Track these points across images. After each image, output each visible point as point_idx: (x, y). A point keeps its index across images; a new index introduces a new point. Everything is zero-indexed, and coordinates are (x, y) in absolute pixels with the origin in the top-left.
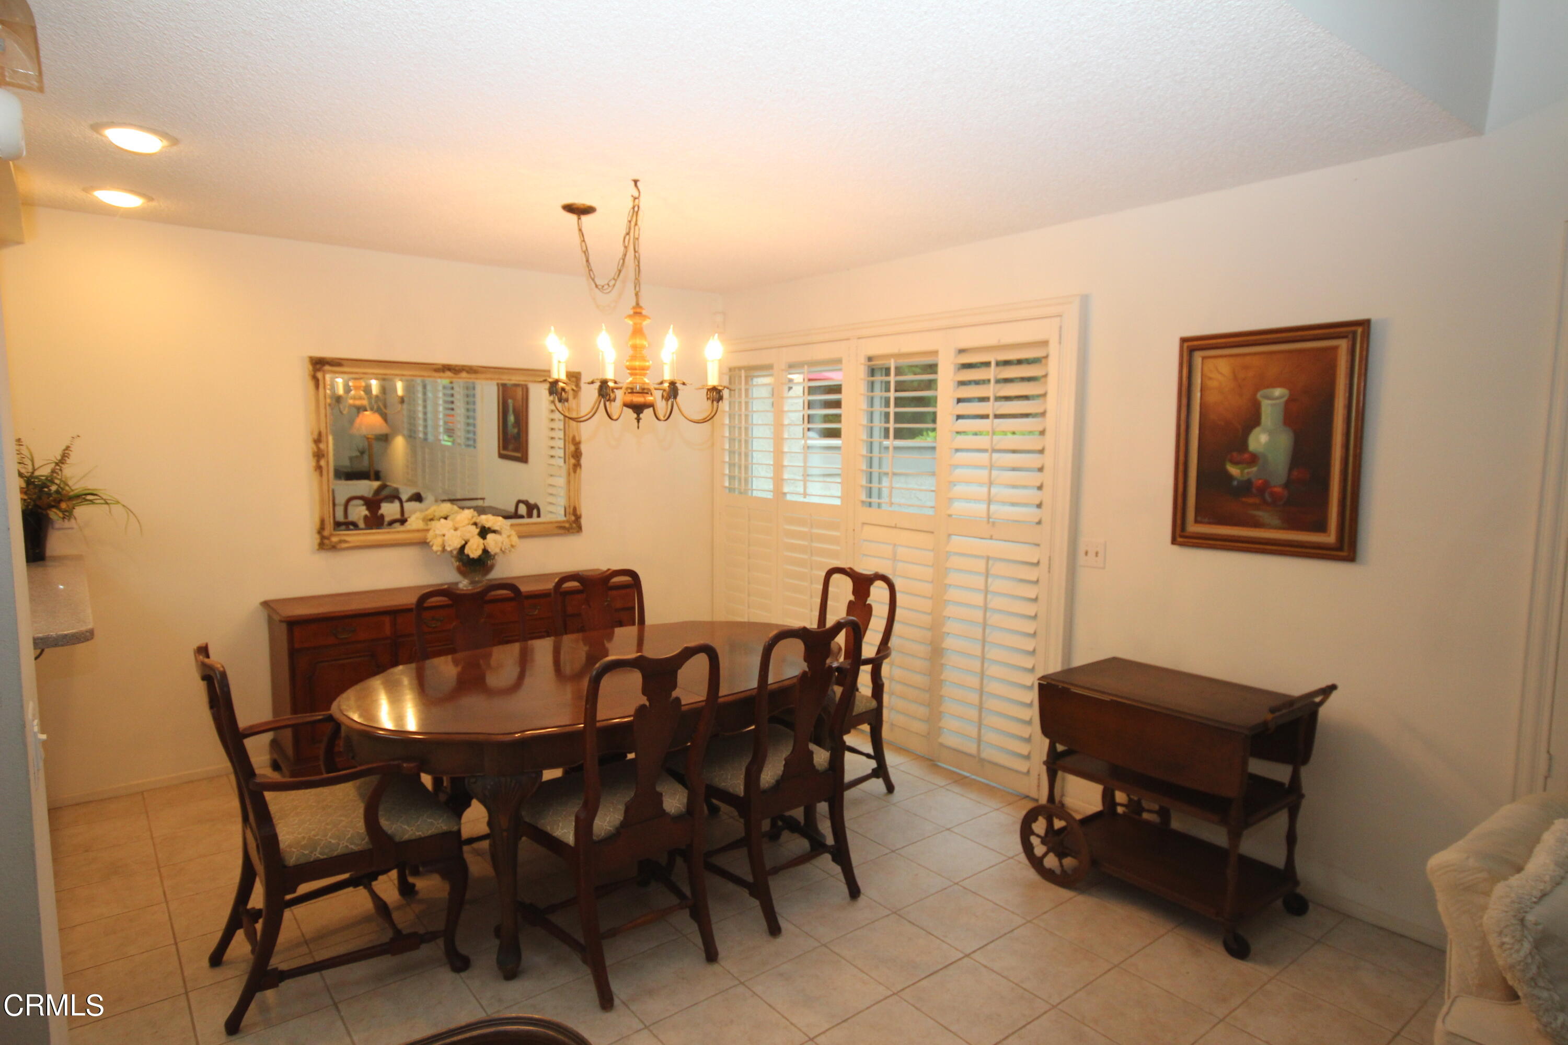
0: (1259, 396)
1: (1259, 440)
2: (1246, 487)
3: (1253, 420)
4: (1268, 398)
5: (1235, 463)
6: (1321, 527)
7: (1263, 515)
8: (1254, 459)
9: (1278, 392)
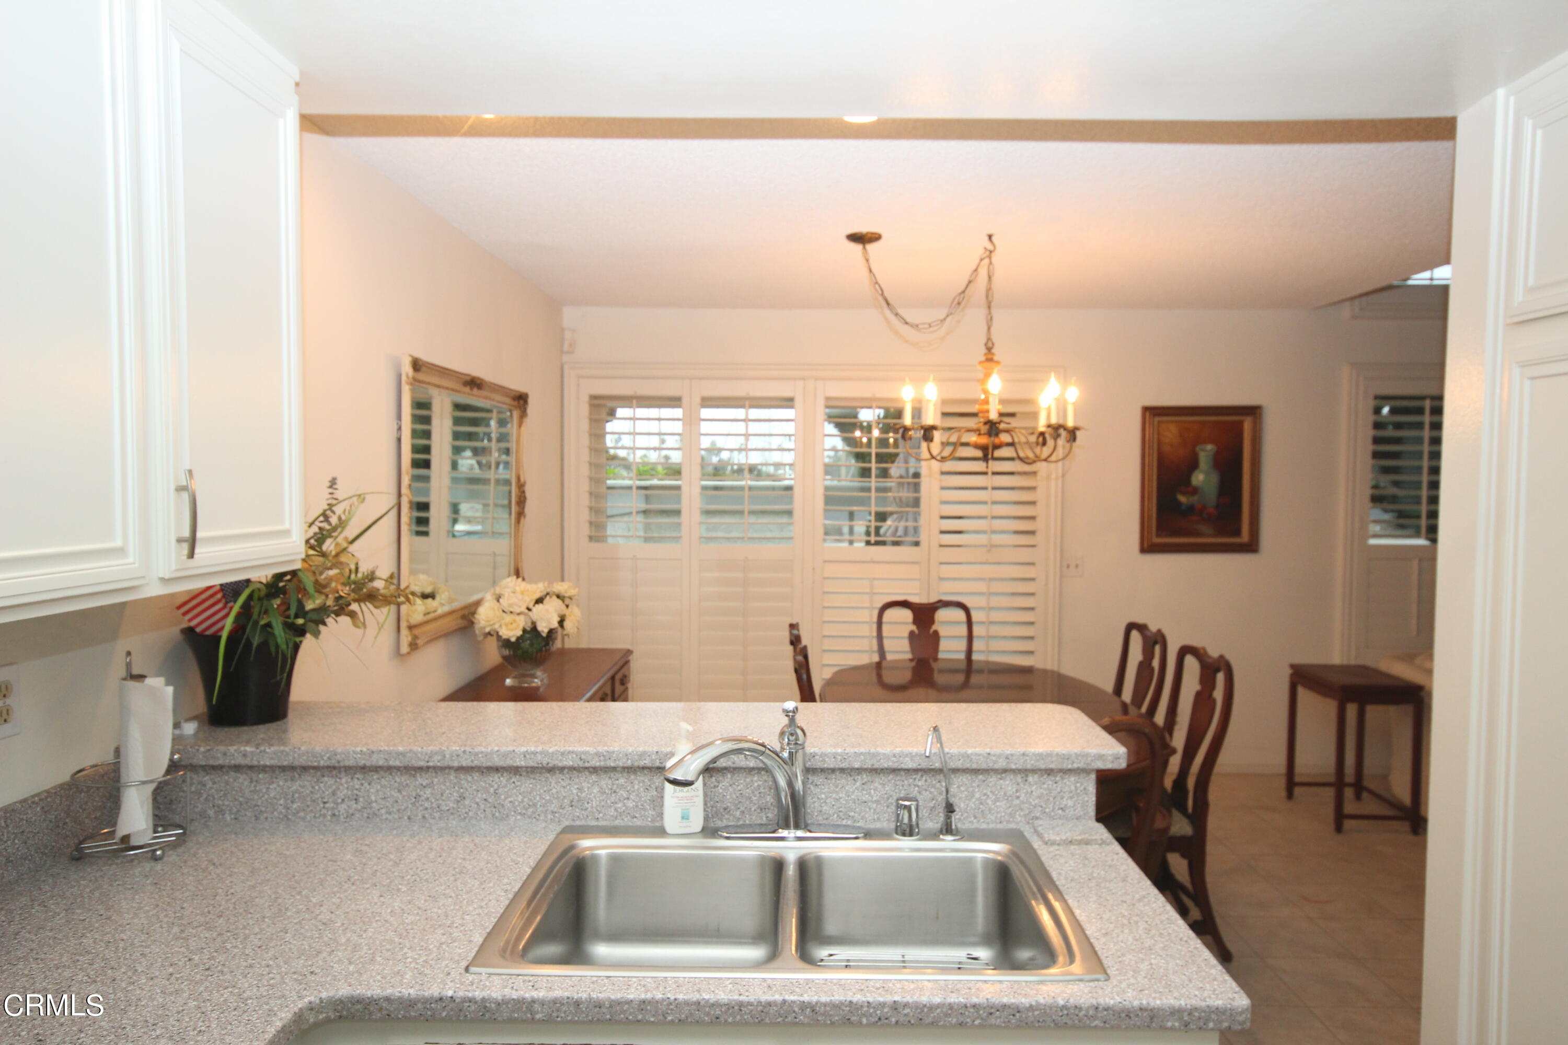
0: (1198, 449)
1: (1198, 478)
2: (1191, 509)
3: (1193, 465)
4: (1204, 450)
5: (1183, 493)
6: (1238, 533)
7: (1203, 528)
8: (1195, 491)
9: (1209, 447)
